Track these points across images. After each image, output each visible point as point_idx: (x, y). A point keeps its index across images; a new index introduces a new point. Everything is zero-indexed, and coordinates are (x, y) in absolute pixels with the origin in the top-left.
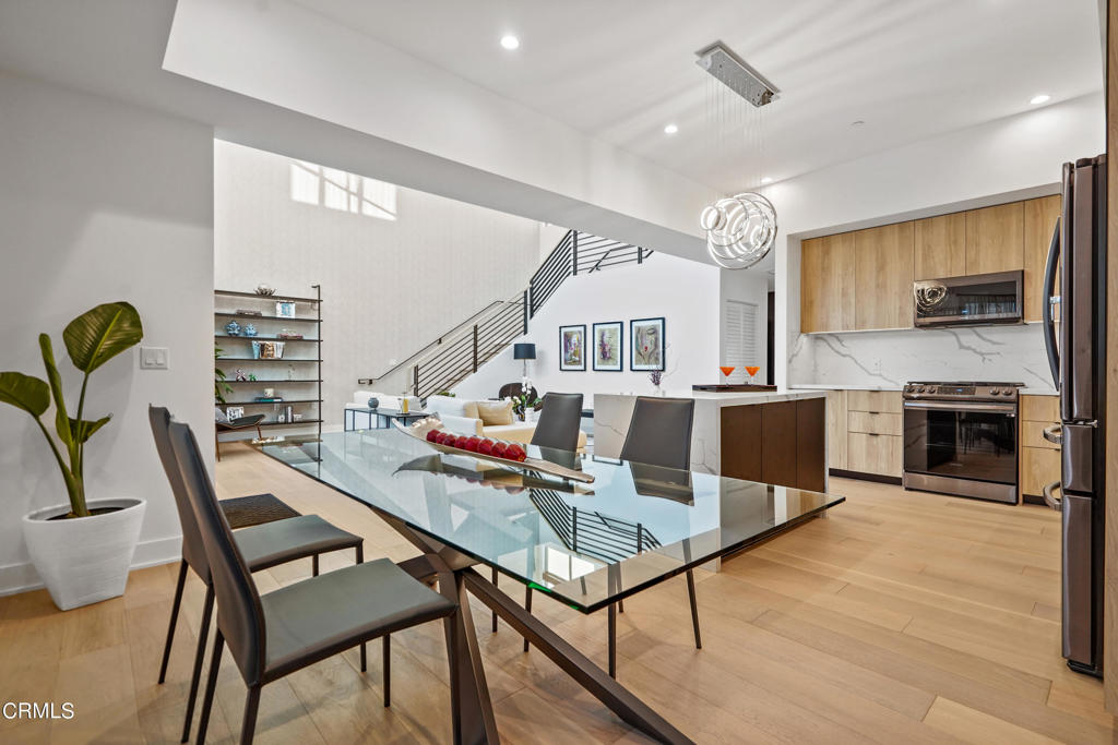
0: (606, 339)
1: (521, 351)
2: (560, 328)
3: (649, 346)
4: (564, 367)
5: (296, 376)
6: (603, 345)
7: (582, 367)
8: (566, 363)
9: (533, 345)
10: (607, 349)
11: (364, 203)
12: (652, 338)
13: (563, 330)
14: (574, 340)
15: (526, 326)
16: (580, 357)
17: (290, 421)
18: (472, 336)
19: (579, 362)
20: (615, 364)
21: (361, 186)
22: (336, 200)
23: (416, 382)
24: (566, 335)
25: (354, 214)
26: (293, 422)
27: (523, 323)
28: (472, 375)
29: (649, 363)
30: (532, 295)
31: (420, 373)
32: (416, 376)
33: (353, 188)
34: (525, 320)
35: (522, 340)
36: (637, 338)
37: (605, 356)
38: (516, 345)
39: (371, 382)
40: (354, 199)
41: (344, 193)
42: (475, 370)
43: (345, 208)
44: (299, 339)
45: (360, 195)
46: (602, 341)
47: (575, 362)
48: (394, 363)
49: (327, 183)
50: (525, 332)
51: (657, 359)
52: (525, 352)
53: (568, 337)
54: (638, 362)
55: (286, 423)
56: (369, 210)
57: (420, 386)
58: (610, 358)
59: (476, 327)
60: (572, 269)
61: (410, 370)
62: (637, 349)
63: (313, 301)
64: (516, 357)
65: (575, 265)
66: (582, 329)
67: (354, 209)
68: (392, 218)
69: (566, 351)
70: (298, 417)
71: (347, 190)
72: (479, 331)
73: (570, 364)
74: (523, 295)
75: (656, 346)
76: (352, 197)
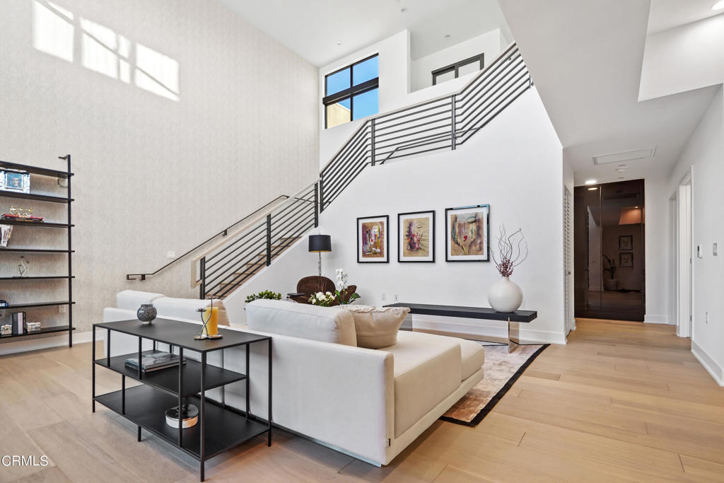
0: (414, 230)
1: (317, 243)
2: (358, 219)
3: (470, 235)
4: (362, 259)
5: (30, 271)
6: (410, 235)
7: (385, 259)
8: (364, 255)
9: (329, 237)
10: (415, 239)
11: (138, 73)
12: (473, 227)
13: (361, 222)
14: (375, 231)
15: (316, 218)
16: (381, 248)
17: (20, 331)
18: (265, 226)
19: (381, 254)
20: (427, 255)
21: (133, 52)
22: (98, 60)
23: (203, 277)
24: (364, 226)
25: (124, 84)
26: (26, 333)
27: (313, 216)
28: (265, 268)
29: (469, 253)
30: (322, 188)
31: (207, 265)
32: (203, 270)
33: (124, 51)
34: (316, 213)
35: (314, 232)
36: (453, 227)
37: (413, 246)
38: (311, 238)
39: (143, 277)
40: (125, 67)
41: (112, 57)
42: (268, 263)
43: (113, 74)
44: (37, 223)
45: (132, 60)
46: (409, 232)
47: (375, 254)
48: (172, 255)
49: (85, 37)
50: (316, 225)
51: (481, 249)
52: (321, 244)
53: (366, 230)
54: (455, 252)
55: (14, 335)
56: (143, 82)
57: (207, 281)
58: (418, 249)
59: (269, 217)
60: (369, 160)
61: (195, 261)
62: (453, 238)
63: (59, 174)
64: (312, 249)
65: (373, 156)
66: (384, 220)
67: (125, 77)
68: (174, 98)
69: (365, 242)
70: (32, 326)
71: (115, 52)
72: (272, 221)
73: (369, 256)
74: (313, 188)
75: (479, 235)
76: (122, 63)
